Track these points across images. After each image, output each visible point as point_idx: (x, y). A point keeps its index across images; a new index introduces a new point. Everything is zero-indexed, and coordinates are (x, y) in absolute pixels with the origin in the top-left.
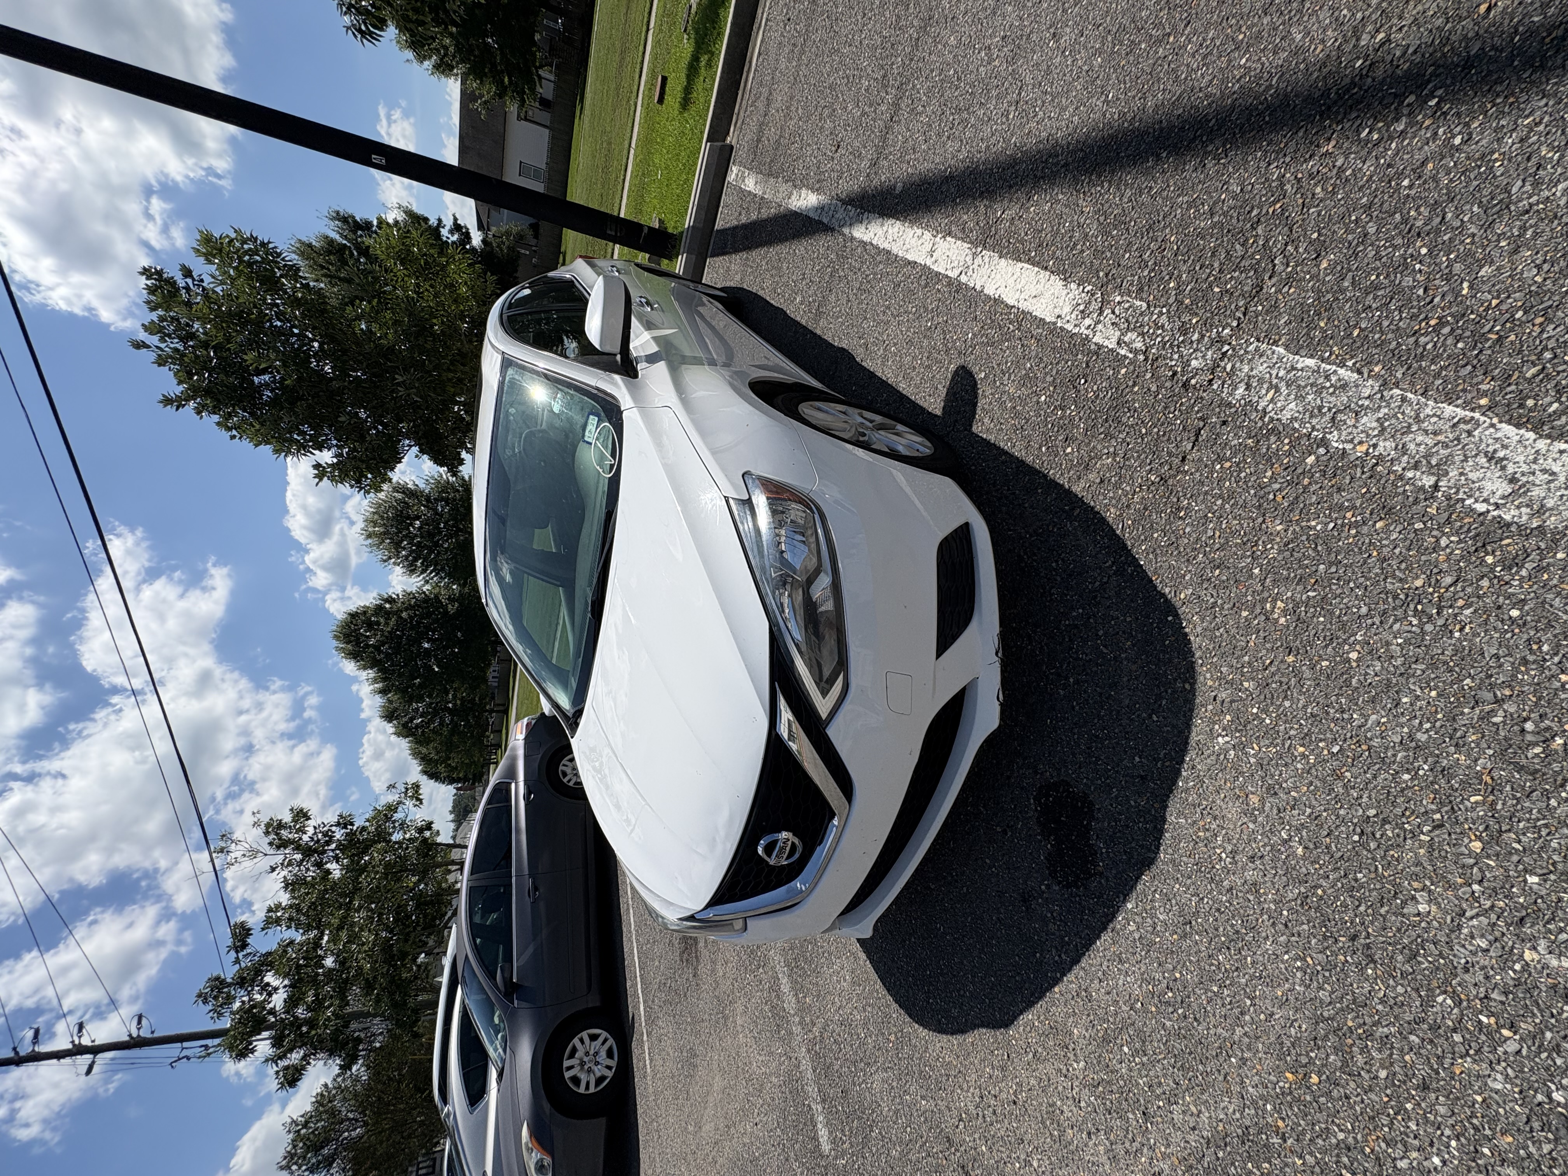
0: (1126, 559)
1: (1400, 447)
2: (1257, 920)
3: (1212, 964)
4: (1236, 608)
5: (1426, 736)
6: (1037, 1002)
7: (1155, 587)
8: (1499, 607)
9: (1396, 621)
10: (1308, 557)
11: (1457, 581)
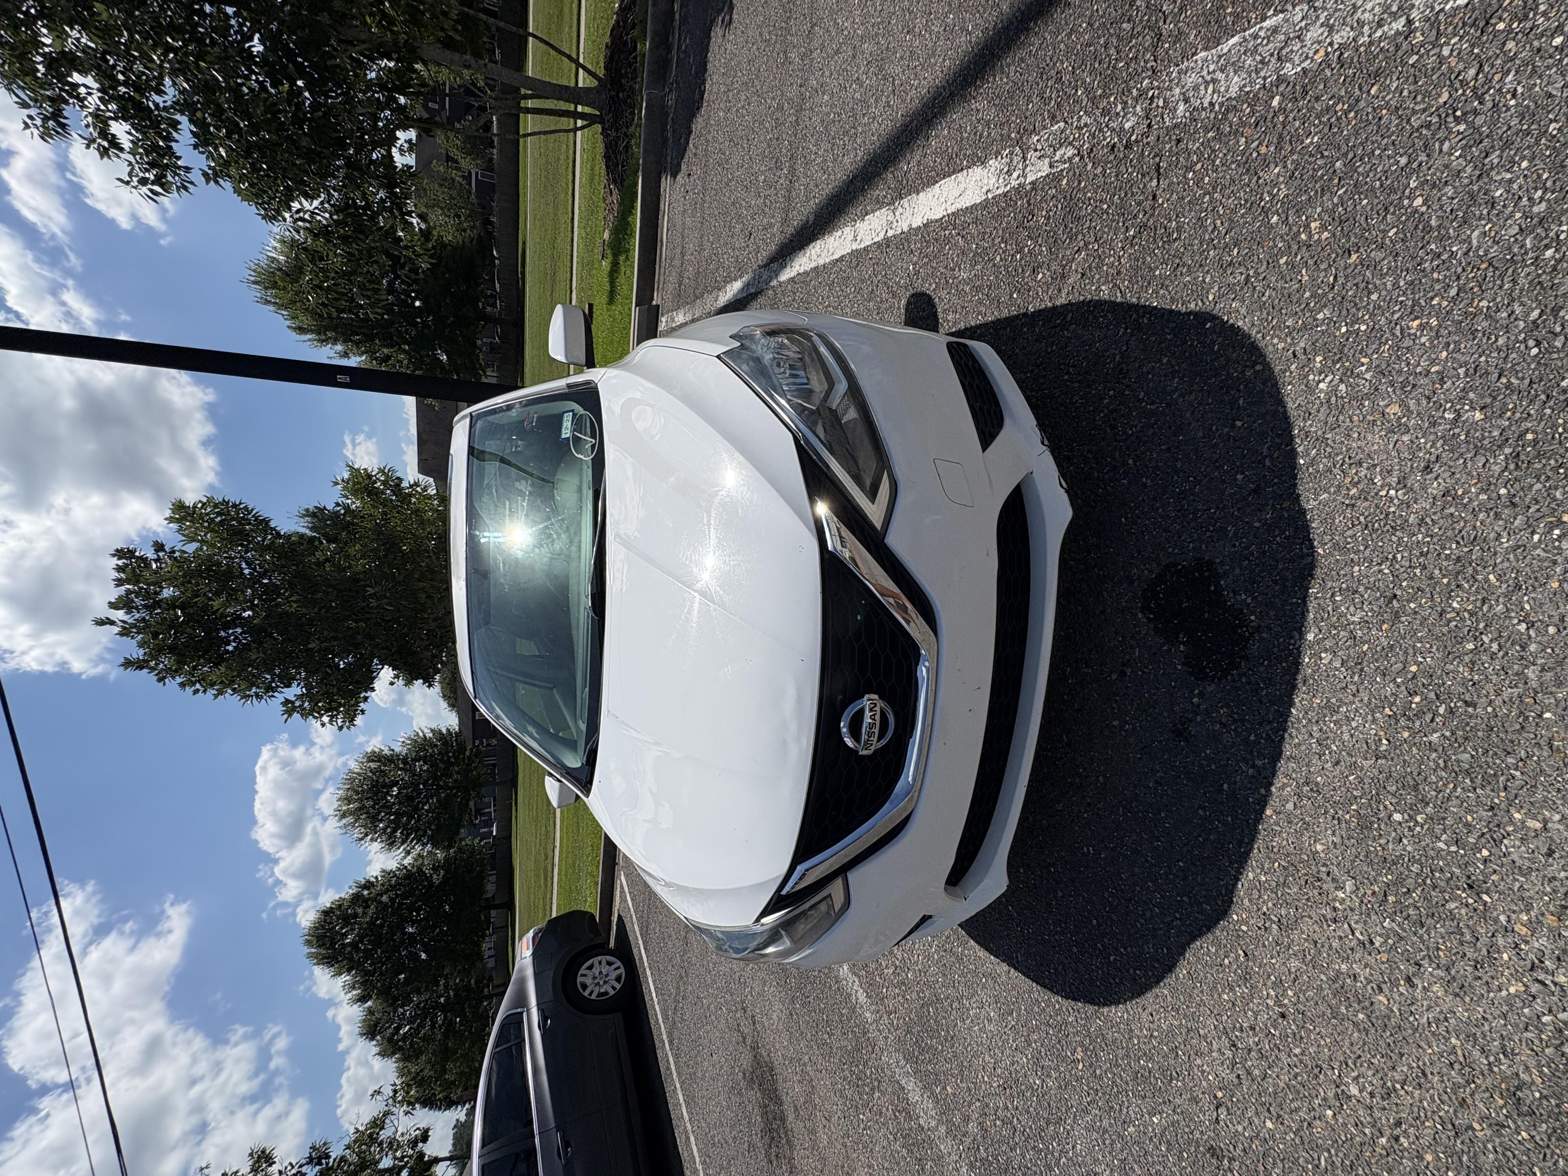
0: (1138, 314)
1: (1355, 25)
2: (1475, 527)
3: (1449, 621)
4: (1271, 263)
5: (1544, 204)
6: (1251, 849)
7: (1179, 313)
8: (1539, 50)
9: (1442, 143)
10: (1320, 168)
11: (1481, 66)
